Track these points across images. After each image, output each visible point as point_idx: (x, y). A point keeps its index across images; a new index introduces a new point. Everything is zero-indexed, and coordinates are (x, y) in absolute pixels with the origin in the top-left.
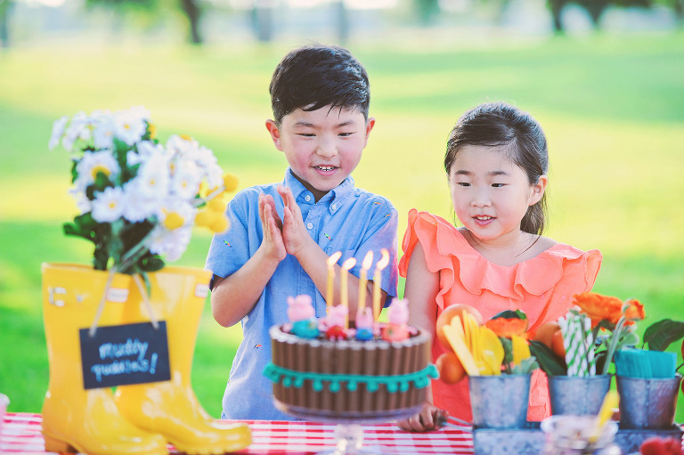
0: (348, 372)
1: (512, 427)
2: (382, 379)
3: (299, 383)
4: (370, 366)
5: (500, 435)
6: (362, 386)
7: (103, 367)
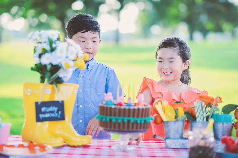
0: (124, 116)
1: (178, 138)
2: (136, 119)
3: (108, 120)
4: (131, 114)
5: (174, 141)
6: (129, 121)
7: (42, 115)
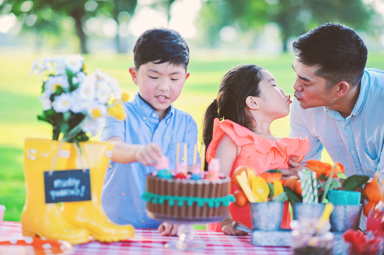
0: (188, 195)
1: (273, 230)
2: (206, 200)
3: (161, 201)
4: (199, 192)
5: (267, 234)
6: (195, 204)
7: (55, 191)
